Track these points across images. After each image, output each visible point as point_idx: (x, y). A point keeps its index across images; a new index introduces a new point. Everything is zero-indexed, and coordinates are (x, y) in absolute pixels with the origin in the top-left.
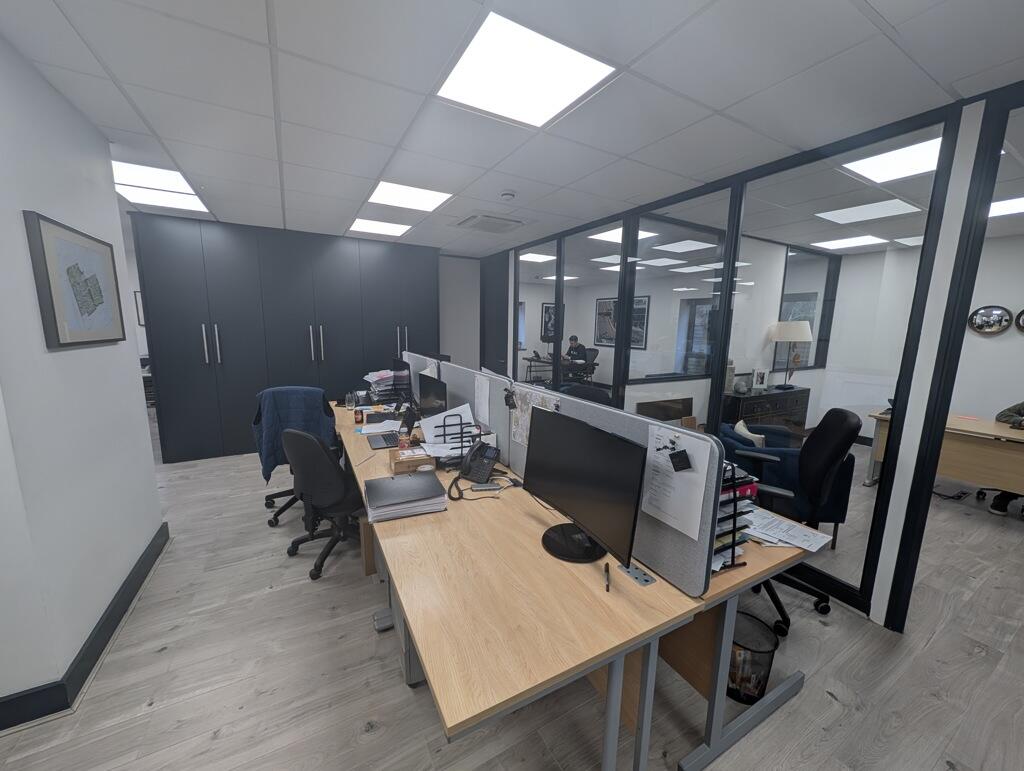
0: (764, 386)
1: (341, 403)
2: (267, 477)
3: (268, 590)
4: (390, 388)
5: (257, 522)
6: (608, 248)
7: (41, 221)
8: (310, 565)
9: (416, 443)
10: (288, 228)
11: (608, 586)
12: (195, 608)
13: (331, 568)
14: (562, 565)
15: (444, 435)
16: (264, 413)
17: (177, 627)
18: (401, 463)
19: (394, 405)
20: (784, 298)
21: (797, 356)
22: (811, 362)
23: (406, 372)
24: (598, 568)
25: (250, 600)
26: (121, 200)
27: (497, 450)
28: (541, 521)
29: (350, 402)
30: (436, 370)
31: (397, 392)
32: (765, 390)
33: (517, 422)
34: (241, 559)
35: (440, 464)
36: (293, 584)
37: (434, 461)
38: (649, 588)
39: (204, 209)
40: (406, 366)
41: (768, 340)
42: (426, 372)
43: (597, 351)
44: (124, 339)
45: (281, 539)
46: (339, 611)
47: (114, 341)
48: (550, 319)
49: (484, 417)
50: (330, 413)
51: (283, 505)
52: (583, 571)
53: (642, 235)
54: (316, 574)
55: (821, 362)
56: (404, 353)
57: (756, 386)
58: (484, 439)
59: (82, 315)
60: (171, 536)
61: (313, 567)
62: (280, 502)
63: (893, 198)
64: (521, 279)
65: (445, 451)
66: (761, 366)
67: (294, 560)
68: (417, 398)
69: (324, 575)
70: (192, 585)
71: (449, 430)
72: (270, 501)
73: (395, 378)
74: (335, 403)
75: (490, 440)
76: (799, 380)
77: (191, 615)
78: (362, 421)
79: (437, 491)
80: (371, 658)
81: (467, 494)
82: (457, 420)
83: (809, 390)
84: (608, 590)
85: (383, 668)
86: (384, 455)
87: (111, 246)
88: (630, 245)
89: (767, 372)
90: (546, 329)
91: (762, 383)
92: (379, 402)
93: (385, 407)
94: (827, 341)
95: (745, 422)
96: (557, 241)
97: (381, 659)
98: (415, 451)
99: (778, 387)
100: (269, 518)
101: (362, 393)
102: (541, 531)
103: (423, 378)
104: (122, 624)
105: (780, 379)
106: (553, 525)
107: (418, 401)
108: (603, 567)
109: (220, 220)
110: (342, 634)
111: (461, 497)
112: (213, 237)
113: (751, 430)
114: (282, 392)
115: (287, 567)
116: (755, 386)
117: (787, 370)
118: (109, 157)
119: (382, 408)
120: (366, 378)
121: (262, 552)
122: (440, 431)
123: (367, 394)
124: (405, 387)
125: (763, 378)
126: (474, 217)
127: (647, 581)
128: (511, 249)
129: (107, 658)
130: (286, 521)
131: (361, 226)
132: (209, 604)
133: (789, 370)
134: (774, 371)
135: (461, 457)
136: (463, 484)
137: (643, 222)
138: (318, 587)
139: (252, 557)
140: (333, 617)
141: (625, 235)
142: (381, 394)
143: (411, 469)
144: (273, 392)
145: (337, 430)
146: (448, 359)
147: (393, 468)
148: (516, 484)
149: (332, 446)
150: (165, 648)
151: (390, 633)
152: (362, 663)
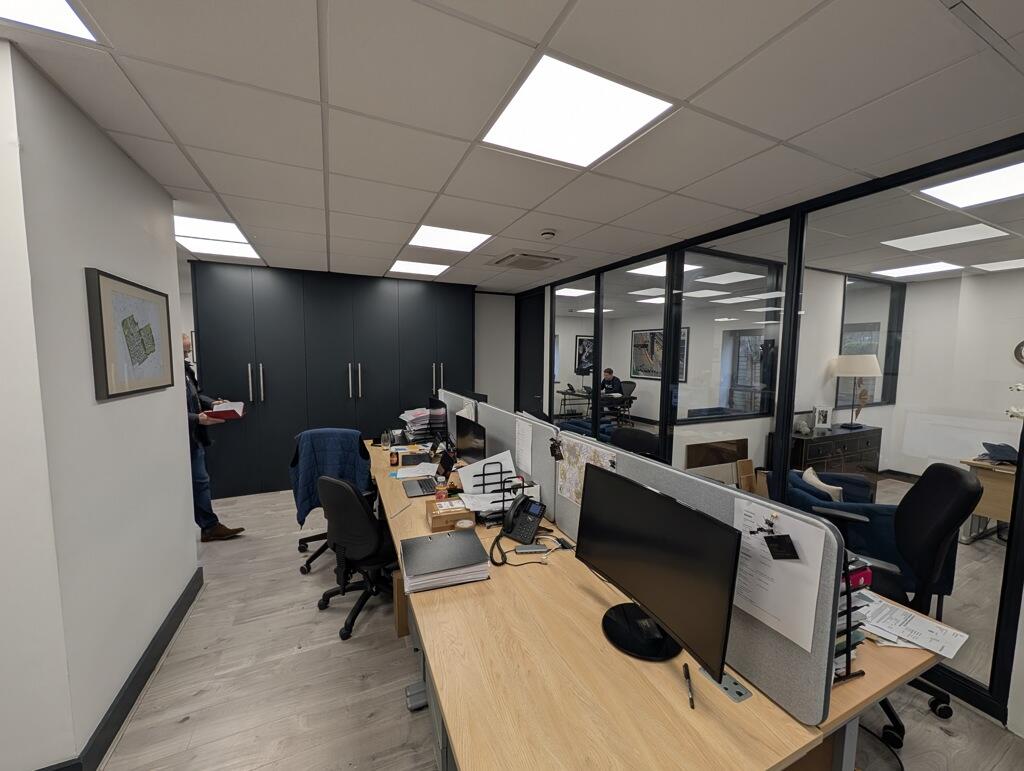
0: (828, 425)
1: (377, 442)
2: (301, 522)
3: (296, 651)
4: (426, 427)
5: (289, 569)
6: (651, 282)
7: (101, 277)
8: (340, 621)
9: (454, 492)
10: (331, 271)
11: (692, 700)
12: (222, 668)
13: (362, 628)
14: (630, 663)
15: (484, 485)
16: (301, 455)
17: (201, 692)
18: (439, 517)
19: (430, 445)
20: (845, 328)
21: (864, 393)
22: (878, 397)
23: (442, 411)
24: (674, 669)
25: (276, 663)
26: (181, 250)
27: (543, 507)
28: (600, 600)
29: (385, 441)
30: (473, 411)
31: (434, 432)
32: (829, 430)
33: (564, 474)
34: (272, 611)
35: (480, 519)
36: (321, 645)
37: (473, 516)
38: (745, 705)
39: (256, 256)
40: (442, 405)
41: (828, 375)
42: (463, 413)
43: (634, 384)
44: (173, 385)
45: (312, 589)
46: (369, 680)
47: (163, 388)
48: (584, 351)
49: (526, 465)
50: (366, 455)
51: (316, 550)
52: (656, 673)
53: (687, 268)
54: (346, 634)
55: (889, 396)
56: (439, 390)
57: (819, 425)
58: (528, 492)
59: (133, 364)
60: (205, 582)
61: (343, 626)
62: (314, 546)
63: (978, 222)
64: (558, 312)
65: (486, 503)
66: (824, 404)
67: (325, 614)
68: (453, 437)
69: (355, 635)
70: (220, 640)
71: (488, 479)
72: (303, 545)
73: (431, 417)
74: (371, 441)
75: (533, 493)
76: (868, 418)
77: (217, 678)
78: (397, 464)
79: (478, 556)
80: (403, 745)
81: (511, 558)
82: (496, 468)
83: (880, 430)
84: (693, 707)
85: (416, 761)
86: (420, 504)
87: (166, 296)
88: (675, 279)
89: (829, 409)
90: (580, 362)
91: (825, 422)
92: (415, 442)
93: (421, 447)
94: (895, 374)
95: (814, 469)
96: (596, 275)
97: (415, 747)
98: (453, 502)
99: (844, 426)
100: (302, 565)
101: (398, 432)
102: (600, 613)
103: (460, 420)
104: (148, 684)
105: (845, 417)
106: (614, 605)
107: (453, 441)
108: (682, 669)
109: (271, 266)
110: (372, 711)
111: (504, 562)
112: (263, 281)
113: (822, 478)
114: (320, 434)
115: (316, 623)
116: (817, 425)
117: (852, 407)
118: (171, 212)
119: (418, 449)
120: (402, 417)
121: (292, 604)
122: (479, 480)
123: (403, 433)
124: (441, 426)
125: (825, 417)
126: (513, 256)
127: (740, 694)
128: (547, 285)
129: (129, 728)
130: (317, 568)
131: (401, 267)
132: (237, 665)
133: (856, 406)
134: (837, 408)
135: (503, 511)
136: (507, 544)
137: (688, 255)
138: (349, 649)
139: (281, 610)
140: (363, 687)
141: (669, 268)
142: (417, 433)
143: (449, 524)
144: (312, 435)
145: (372, 474)
146: (484, 399)
147: (430, 522)
148: (564, 546)
149: (367, 490)
150: (188, 718)
151: (424, 713)
152: (393, 750)
